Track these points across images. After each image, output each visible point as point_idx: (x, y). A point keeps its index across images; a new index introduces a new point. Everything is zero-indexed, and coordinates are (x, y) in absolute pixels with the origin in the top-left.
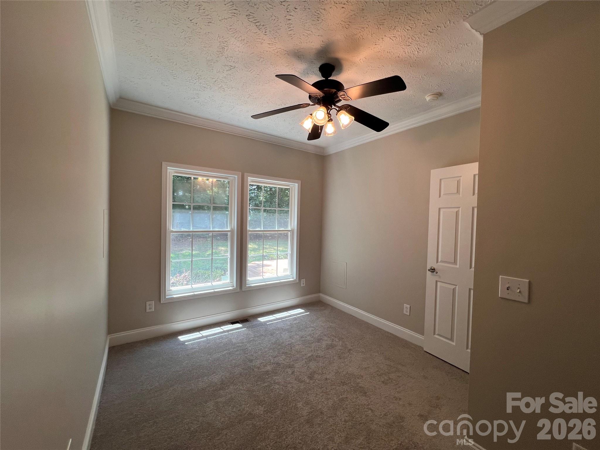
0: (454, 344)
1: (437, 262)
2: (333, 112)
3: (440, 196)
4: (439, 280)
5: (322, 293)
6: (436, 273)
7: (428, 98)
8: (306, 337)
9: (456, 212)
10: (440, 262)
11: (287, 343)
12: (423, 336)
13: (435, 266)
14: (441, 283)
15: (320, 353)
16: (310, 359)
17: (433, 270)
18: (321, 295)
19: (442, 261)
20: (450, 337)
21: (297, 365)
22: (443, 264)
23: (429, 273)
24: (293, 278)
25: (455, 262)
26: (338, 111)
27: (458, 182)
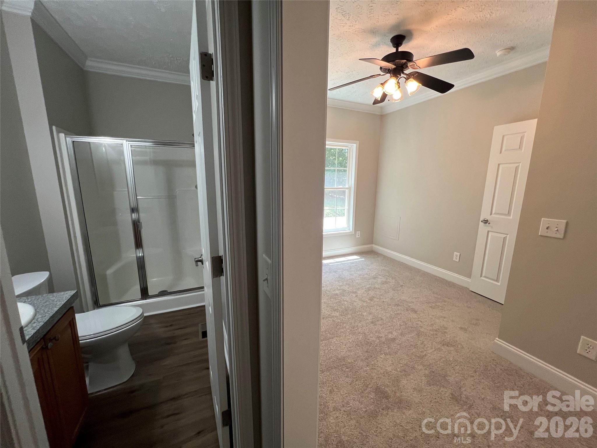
0: (499, 284)
1: (491, 214)
2: (402, 80)
3: (501, 152)
4: (491, 231)
5: (374, 244)
6: (489, 224)
7: (498, 53)
8: (364, 275)
9: (516, 167)
10: (494, 214)
11: (349, 278)
12: (470, 278)
13: (488, 218)
14: (492, 232)
15: (377, 286)
16: (369, 289)
17: (486, 222)
18: (374, 246)
19: (495, 214)
20: (496, 279)
21: (359, 292)
22: (497, 216)
23: (481, 224)
24: (349, 230)
25: (509, 214)
26: (407, 79)
27: (522, 138)
